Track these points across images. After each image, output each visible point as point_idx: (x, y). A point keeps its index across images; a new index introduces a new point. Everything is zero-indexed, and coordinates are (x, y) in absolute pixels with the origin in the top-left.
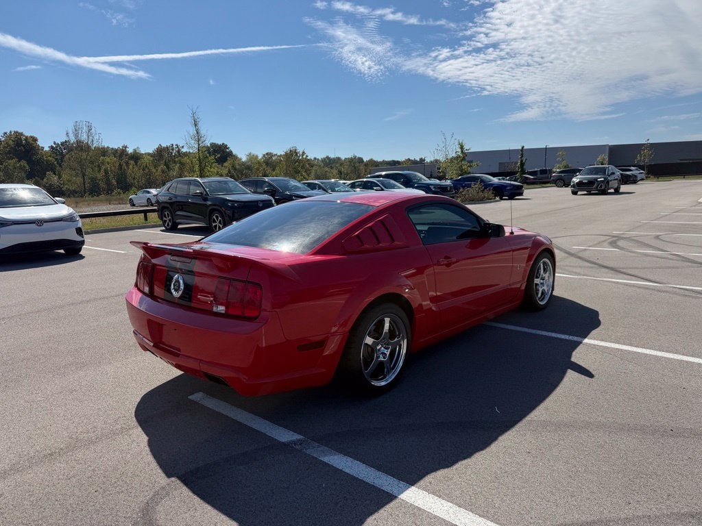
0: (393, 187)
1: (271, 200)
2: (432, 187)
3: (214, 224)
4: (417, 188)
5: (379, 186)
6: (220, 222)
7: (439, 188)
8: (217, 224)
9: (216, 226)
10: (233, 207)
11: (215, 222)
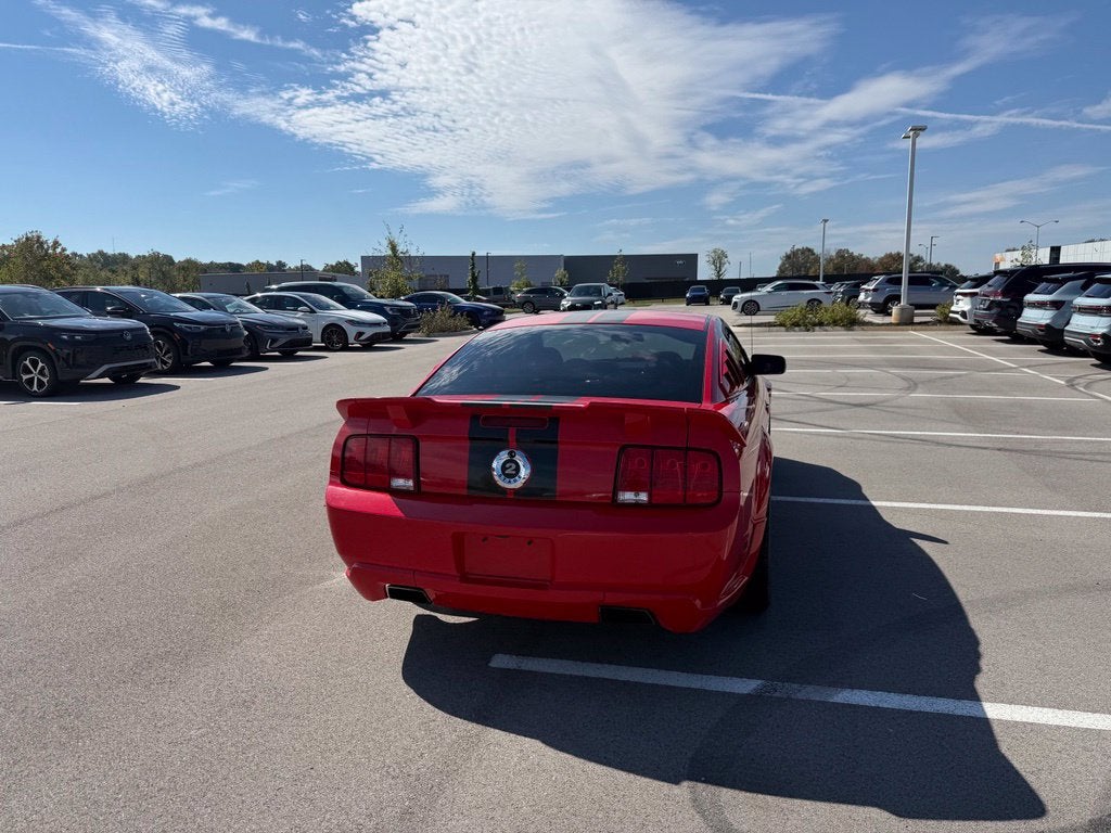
0: (328, 307)
1: (144, 329)
2: (388, 309)
3: (25, 377)
4: (361, 309)
5: (306, 305)
6: (41, 372)
7: (399, 311)
8: (35, 375)
9: (30, 381)
10: (72, 343)
11: (28, 371)
